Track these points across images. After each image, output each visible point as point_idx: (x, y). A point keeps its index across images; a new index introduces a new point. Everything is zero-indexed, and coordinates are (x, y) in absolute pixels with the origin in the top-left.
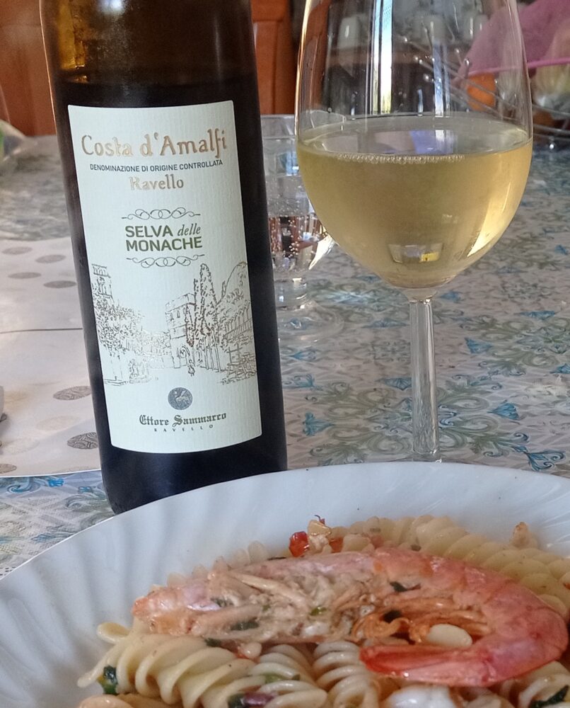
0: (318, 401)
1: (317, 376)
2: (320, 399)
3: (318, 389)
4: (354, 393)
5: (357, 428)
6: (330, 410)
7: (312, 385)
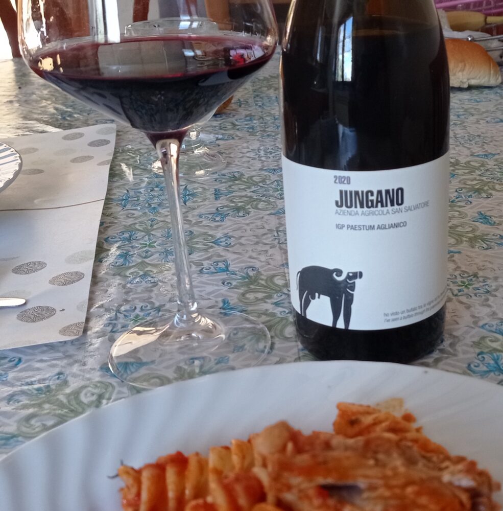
0: (232, 286)
1: (232, 261)
2: (234, 283)
3: (233, 274)
4: (263, 277)
5: (265, 313)
6: (243, 295)
7: (228, 270)
